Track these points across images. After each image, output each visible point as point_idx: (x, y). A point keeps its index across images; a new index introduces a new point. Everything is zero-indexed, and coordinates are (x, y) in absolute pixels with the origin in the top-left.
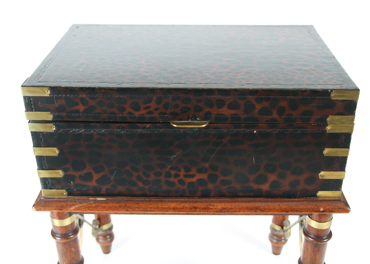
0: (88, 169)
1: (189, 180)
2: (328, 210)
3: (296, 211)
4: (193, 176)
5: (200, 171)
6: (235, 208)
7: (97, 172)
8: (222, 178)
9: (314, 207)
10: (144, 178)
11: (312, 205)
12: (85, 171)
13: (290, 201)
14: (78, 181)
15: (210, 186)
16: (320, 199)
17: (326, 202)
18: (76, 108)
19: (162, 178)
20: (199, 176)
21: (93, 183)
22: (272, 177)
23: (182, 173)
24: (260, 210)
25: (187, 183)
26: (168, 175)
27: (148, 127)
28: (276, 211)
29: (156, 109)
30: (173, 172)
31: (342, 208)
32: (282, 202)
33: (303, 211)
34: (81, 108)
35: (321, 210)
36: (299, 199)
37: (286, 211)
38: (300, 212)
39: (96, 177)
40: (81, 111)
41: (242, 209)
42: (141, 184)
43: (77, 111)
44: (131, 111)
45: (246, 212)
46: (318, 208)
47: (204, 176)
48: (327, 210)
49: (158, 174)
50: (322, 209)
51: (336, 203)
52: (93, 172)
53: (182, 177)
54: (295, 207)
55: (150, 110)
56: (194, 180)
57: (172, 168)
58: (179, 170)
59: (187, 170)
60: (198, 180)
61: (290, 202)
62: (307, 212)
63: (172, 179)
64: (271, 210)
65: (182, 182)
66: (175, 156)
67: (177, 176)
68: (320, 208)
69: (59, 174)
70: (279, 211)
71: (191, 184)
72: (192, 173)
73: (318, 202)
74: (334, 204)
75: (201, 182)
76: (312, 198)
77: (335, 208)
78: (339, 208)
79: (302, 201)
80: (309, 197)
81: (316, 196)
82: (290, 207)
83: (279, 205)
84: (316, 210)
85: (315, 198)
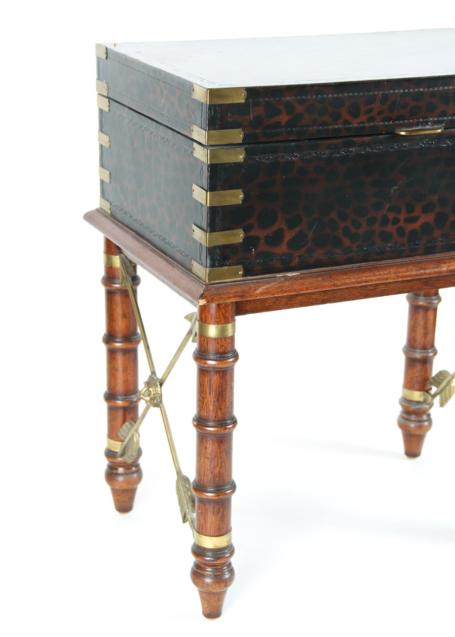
0: (280, 224)
1: (410, 227)
4: (414, 220)
5: (425, 210)
7: (291, 227)
8: (453, 218)
10: (353, 230)
12: (275, 228)
14: (263, 247)
15: (437, 233)
18: (277, 119)
19: (377, 228)
20: (423, 219)
21: (282, 249)
23: (403, 216)
25: (407, 232)
26: (385, 221)
27: (366, 142)
29: (380, 113)
30: (391, 216)
34: (284, 118)
39: (288, 235)
40: (283, 124)
42: (347, 242)
43: (278, 125)
44: (348, 118)
47: (429, 218)
49: (371, 221)
52: (285, 227)
53: (402, 223)
55: (372, 114)
56: (417, 225)
57: (391, 209)
58: (399, 212)
59: (410, 209)
60: (422, 225)
63: (390, 228)
65: (401, 231)
66: (397, 187)
69: (238, 236)
71: (413, 232)
72: (414, 214)
75: (426, 227)
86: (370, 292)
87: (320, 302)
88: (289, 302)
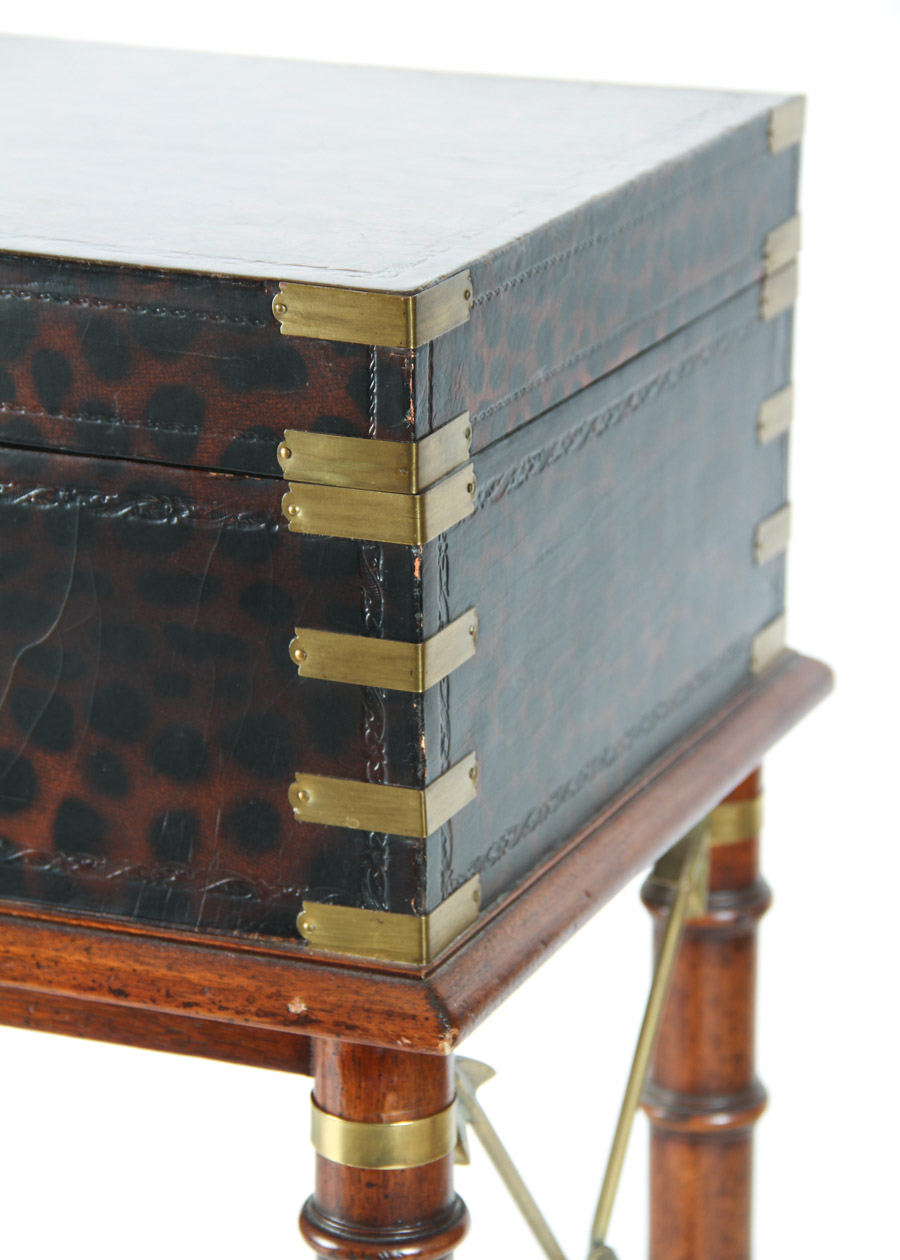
2: (330, 1012)
3: (163, 992)
9: (259, 989)
11: (253, 977)
13: (153, 937)
16: (312, 952)
17: (334, 974)
28: (62, 978)
31: (404, 1016)
32: (107, 939)
33: (199, 998)
35: (293, 1009)
36: (206, 939)
37: (116, 985)
38: (187, 1005)
46: (277, 995)
48: (321, 1016)
50: (298, 1007)
51: (384, 982)
54: (164, 971)
61: (151, 942)
62: (222, 1008)
64: (38, 966)
68: (289, 999)
70: (80, 979)
73: (299, 965)
74: (372, 989)
76: (274, 939)
77: (367, 1006)
78: (390, 1014)
79: (214, 947)
80: (263, 933)
81: (296, 934)
82: (138, 967)
83: (88, 950)
84: (268, 1004)
85: (291, 945)
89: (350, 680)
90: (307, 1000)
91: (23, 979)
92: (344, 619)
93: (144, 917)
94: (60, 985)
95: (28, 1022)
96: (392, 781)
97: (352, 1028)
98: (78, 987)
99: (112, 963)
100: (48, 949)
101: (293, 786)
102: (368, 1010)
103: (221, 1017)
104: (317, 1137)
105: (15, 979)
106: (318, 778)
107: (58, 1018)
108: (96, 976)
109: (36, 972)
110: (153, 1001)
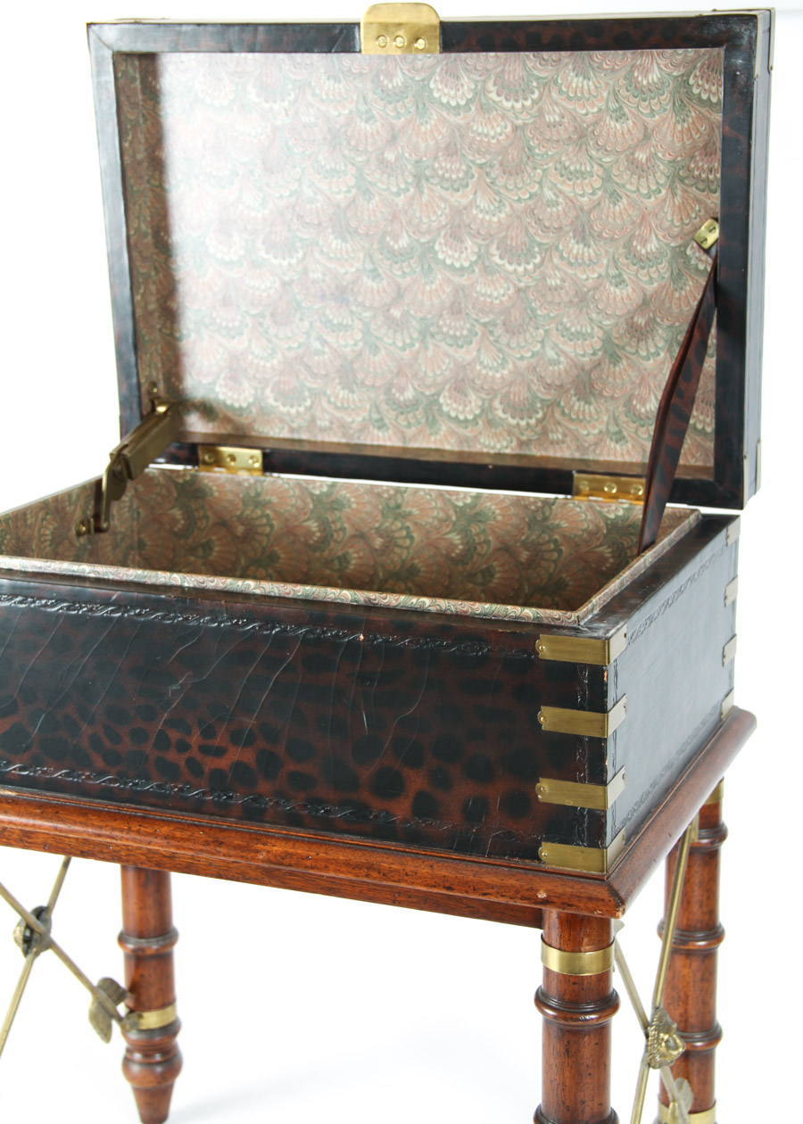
1: (210, 763)
2: (559, 897)
3: (472, 887)
4: (220, 752)
5: (236, 738)
6: (316, 857)
8: (292, 766)
9: (521, 886)
10: (108, 744)
11: (518, 880)
13: (464, 860)
15: (264, 786)
16: (547, 867)
17: (559, 878)
19: (149, 749)
20: (235, 754)
22: (416, 781)
23: (195, 739)
24: (379, 873)
25: (207, 770)
26: (163, 742)
27: (114, 598)
28: (419, 881)
30: (174, 735)
31: (598, 900)
32: (441, 861)
33: (491, 891)
35: (540, 896)
36: (491, 861)
37: (447, 885)
38: (484, 894)
41: (332, 864)
42: (99, 762)
45: (343, 872)
46: (531, 889)
47: (247, 756)
48: (555, 900)
49: (139, 736)
50: (542, 895)
51: (586, 883)
53: (195, 753)
54: (471, 877)
56: (223, 763)
57: (170, 723)
58: (189, 733)
59: (208, 732)
60: (233, 764)
61: (463, 863)
62: (502, 896)
63: (172, 756)
64: (407, 875)
65: (195, 768)
66: (178, 687)
67: (183, 747)
68: (538, 891)
70: (429, 881)
71: (218, 775)
72: (216, 742)
73: (541, 874)
74: (580, 886)
75: (241, 772)
76: (527, 861)
77: (578, 894)
78: (590, 899)
79: (496, 865)
80: (520, 858)
81: (537, 858)
82: (459, 876)
83: (431, 866)
84: (527, 894)
85: (535, 864)
86: (165, 859)
87: (78, 852)
88: (26, 839)
89: (569, 732)
90: (547, 891)
91: (399, 881)
92: (566, 700)
93: (457, 850)
94: (418, 884)
95: (394, 902)
96: (590, 782)
97: (571, 905)
98: (427, 885)
99: (444, 873)
100: (411, 866)
101: (538, 785)
102: (579, 897)
103: (502, 900)
104: (544, 958)
105: (395, 881)
106: (552, 780)
107: (411, 900)
108: (437, 880)
109: (406, 878)
110: (467, 892)
